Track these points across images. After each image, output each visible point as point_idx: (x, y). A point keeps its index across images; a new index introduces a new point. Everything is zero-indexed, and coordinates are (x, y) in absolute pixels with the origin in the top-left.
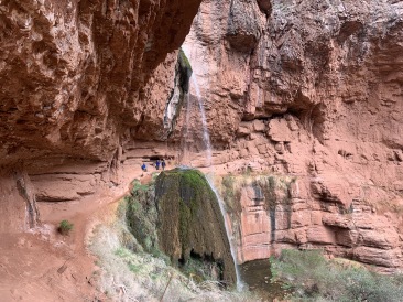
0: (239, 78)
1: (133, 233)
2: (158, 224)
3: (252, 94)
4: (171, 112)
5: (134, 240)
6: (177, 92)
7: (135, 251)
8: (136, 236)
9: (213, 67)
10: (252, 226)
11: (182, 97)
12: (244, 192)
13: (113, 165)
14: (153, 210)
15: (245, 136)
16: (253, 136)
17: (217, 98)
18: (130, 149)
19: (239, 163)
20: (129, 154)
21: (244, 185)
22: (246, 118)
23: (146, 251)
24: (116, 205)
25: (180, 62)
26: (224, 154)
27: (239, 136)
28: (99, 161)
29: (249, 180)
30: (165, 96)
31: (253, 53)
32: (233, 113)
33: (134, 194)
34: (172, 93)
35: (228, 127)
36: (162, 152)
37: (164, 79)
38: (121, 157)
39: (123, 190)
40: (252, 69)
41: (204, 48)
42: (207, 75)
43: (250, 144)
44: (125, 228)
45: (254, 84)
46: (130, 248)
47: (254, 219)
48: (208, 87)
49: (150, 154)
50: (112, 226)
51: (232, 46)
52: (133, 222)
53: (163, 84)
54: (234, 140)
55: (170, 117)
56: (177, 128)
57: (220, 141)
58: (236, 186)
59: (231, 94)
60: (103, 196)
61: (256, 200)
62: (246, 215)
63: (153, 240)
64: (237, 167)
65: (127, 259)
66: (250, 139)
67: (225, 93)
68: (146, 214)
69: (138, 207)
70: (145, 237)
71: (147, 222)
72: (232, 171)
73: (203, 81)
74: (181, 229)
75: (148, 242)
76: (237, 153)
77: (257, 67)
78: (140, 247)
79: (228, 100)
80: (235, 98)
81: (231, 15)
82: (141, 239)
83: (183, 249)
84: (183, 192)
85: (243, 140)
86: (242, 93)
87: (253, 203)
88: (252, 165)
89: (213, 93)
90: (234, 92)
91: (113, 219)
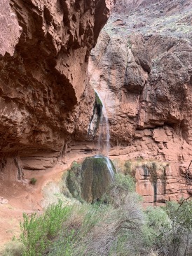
0: (133, 107)
1: (68, 187)
2: (82, 184)
3: (141, 115)
4: (92, 126)
5: (68, 191)
6: (96, 117)
7: (68, 196)
8: (69, 190)
9: (117, 102)
10: (142, 191)
11: (99, 119)
12: (137, 171)
13: (63, 153)
14: (80, 177)
15: (140, 138)
16: (144, 138)
17: (120, 118)
18: (73, 145)
19: (136, 154)
20: (72, 148)
21: (137, 167)
22: (139, 128)
23: (74, 196)
24: (62, 173)
25: (96, 102)
26: (128, 148)
27: (135, 138)
28: (55, 151)
29: (140, 164)
30: (88, 119)
31: (141, 94)
32: (131, 126)
33: (73, 168)
34: (92, 117)
35: (128, 134)
36: (91, 148)
37: (87, 111)
38: (67, 150)
39: (68, 166)
40: (140, 102)
41: (113, 93)
42: (114, 107)
43: (142, 143)
44: (65, 185)
45: (142, 110)
46: (65, 195)
47: (143, 187)
48: (115, 113)
49: (84, 148)
50: (58, 183)
51: (128, 90)
52: (69, 183)
53: (86, 114)
54: (133, 141)
55: (92, 128)
56: (97, 134)
57: (124, 141)
58: (132, 167)
59: (128, 116)
60: (57, 169)
61: (144, 175)
62: (138, 184)
63: (78, 192)
64: (135, 156)
65: (60, 197)
66: (143, 140)
67: (124, 115)
68: (76, 179)
69: (73, 175)
70: (74, 190)
71: (76, 183)
72: (131, 158)
73: (111, 110)
74: (92, 188)
75: (76, 193)
76: (135, 149)
77: (143, 101)
78: (70, 195)
79: (127, 119)
80: (131, 118)
81: (126, 75)
82: (72, 191)
83: (93, 198)
84: (95, 168)
85: (138, 141)
86: (134, 115)
87: (143, 177)
88: (143, 155)
89: (117, 115)
90: (130, 114)
91: (59, 180)
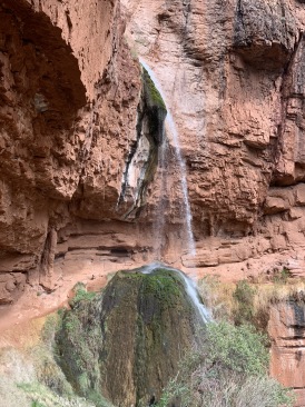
0: (260, 114)
1: (60, 364)
2: (102, 354)
3: (286, 141)
4: (134, 175)
5: (60, 374)
6: (144, 145)
7: (60, 391)
8: (65, 370)
9: (212, 100)
10: (289, 374)
11: (154, 151)
12: (274, 312)
13: (44, 260)
14: (96, 331)
15: (281, 212)
16: (294, 212)
17: (221, 150)
18: (74, 236)
19: (270, 261)
20: (72, 243)
21: (274, 301)
22: (279, 182)
23: (78, 391)
24: (43, 321)
25: (144, 99)
26: (244, 244)
27: (268, 213)
28: (18, 254)
29: (284, 292)
30: (119, 153)
32: (254, 174)
33: (74, 306)
34: (135, 146)
35: (244, 198)
36: (131, 242)
37: (116, 129)
38: (56, 249)
39: (60, 299)
40: (284, 99)
41: (197, 71)
42: (202, 114)
43: (290, 227)
44: (50, 357)
45: (290, 124)
46: (51, 386)
47: (293, 362)
48: (204, 133)
49: (110, 243)
50: (29, 352)
51: (246, 62)
52: (64, 350)
53: (116, 136)
54: (262, 220)
55: (132, 182)
56: (150, 200)
57: (233, 221)
58: (258, 302)
59: (245, 142)
60: (26, 307)
61: (296, 327)
62: (277, 354)
63: (93, 379)
64: (266, 268)
65: (35, 396)
66: (292, 219)
67: (234, 141)
68: (86, 338)
69: (75, 325)
70: (80, 372)
71: (86, 351)
72: (255, 274)
73: (193, 124)
74: (136, 364)
75: (84, 381)
76: (266, 244)
77: (293, 96)
78: (68, 386)
79: (242, 152)
80: (256, 149)
81: (240, 14)
82: (72, 374)
83: (139, 397)
84: (143, 305)
85: (278, 221)
86: (267, 139)
87: (291, 333)
88: (293, 264)
89: (211, 141)
90: (250, 138)
91: (33, 341)
